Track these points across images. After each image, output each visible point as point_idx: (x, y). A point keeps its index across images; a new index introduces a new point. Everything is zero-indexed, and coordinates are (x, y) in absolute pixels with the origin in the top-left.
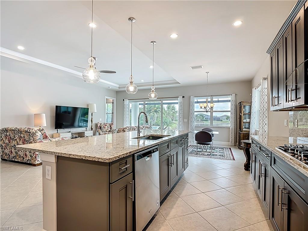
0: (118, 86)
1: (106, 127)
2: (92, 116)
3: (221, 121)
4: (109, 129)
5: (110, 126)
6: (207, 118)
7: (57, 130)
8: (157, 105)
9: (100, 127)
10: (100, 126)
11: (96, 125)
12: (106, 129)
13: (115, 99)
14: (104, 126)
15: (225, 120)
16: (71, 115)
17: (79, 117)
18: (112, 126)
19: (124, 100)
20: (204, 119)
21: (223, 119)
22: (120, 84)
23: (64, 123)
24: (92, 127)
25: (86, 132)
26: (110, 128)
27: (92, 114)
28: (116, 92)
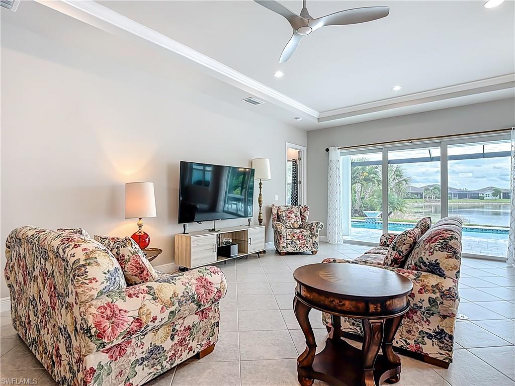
0: (316, 114)
1: (293, 216)
2: (260, 188)
3: (482, 198)
4: (300, 222)
5: (301, 214)
7: (184, 225)
8: (368, 168)
9: (278, 217)
10: (278, 214)
11: (269, 211)
12: (292, 221)
13: (306, 148)
14: (287, 212)
15: (490, 198)
16: (210, 188)
17: (226, 192)
18: (305, 214)
19: (327, 150)
21: (485, 195)
22: (320, 111)
23: (198, 206)
24: (260, 217)
25: (250, 231)
26: (302, 219)
27: (260, 184)
28: (307, 132)
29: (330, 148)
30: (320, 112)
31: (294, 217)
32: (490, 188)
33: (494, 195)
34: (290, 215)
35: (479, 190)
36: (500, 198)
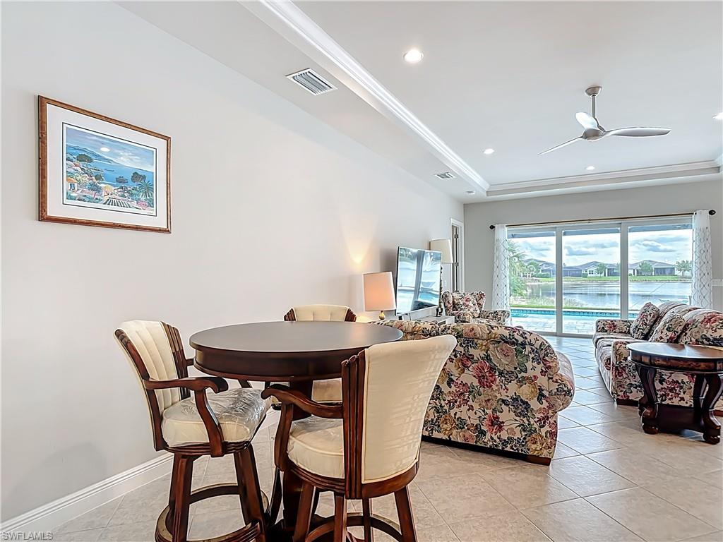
0: (486, 187)
3: (585, 276)
4: (479, 311)
5: (477, 302)
6: (546, 270)
9: (454, 305)
10: (453, 302)
12: (472, 310)
14: (463, 300)
15: (594, 275)
19: (492, 227)
20: (540, 272)
21: (588, 272)
24: (440, 306)
26: (479, 308)
28: (465, 205)
29: (496, 226)
30: (491, 185)
31: (472, 305)
32: (595, 264)
33: (599, 271)
34: (467, 303)
35: (581, 266)
36: (605, 275)
